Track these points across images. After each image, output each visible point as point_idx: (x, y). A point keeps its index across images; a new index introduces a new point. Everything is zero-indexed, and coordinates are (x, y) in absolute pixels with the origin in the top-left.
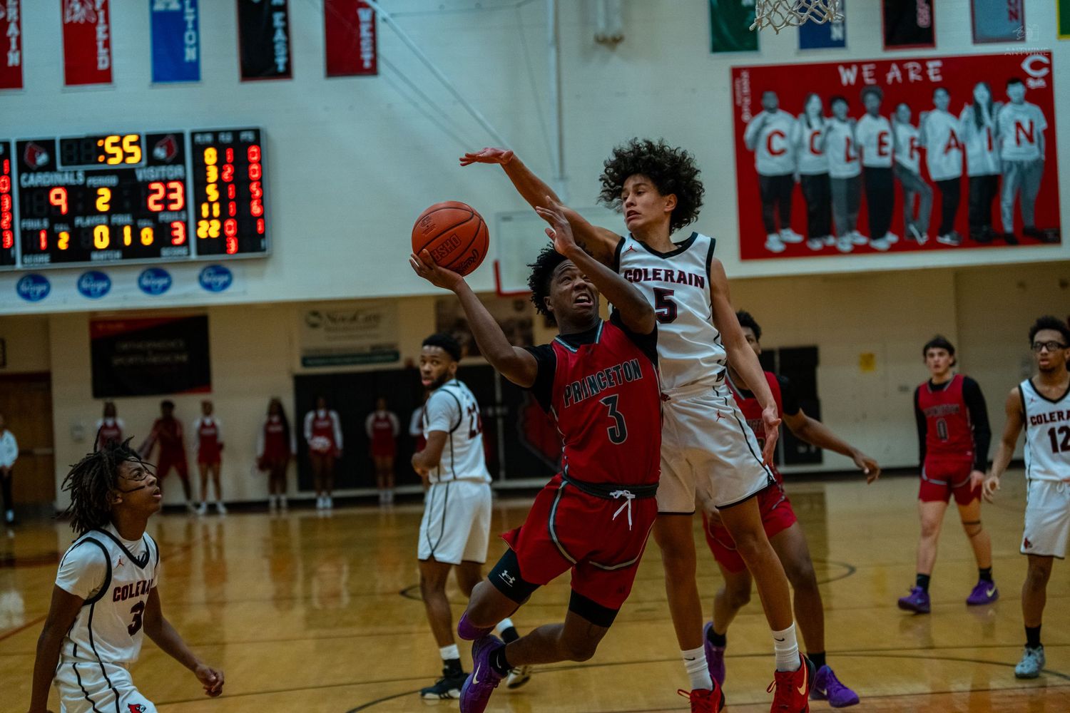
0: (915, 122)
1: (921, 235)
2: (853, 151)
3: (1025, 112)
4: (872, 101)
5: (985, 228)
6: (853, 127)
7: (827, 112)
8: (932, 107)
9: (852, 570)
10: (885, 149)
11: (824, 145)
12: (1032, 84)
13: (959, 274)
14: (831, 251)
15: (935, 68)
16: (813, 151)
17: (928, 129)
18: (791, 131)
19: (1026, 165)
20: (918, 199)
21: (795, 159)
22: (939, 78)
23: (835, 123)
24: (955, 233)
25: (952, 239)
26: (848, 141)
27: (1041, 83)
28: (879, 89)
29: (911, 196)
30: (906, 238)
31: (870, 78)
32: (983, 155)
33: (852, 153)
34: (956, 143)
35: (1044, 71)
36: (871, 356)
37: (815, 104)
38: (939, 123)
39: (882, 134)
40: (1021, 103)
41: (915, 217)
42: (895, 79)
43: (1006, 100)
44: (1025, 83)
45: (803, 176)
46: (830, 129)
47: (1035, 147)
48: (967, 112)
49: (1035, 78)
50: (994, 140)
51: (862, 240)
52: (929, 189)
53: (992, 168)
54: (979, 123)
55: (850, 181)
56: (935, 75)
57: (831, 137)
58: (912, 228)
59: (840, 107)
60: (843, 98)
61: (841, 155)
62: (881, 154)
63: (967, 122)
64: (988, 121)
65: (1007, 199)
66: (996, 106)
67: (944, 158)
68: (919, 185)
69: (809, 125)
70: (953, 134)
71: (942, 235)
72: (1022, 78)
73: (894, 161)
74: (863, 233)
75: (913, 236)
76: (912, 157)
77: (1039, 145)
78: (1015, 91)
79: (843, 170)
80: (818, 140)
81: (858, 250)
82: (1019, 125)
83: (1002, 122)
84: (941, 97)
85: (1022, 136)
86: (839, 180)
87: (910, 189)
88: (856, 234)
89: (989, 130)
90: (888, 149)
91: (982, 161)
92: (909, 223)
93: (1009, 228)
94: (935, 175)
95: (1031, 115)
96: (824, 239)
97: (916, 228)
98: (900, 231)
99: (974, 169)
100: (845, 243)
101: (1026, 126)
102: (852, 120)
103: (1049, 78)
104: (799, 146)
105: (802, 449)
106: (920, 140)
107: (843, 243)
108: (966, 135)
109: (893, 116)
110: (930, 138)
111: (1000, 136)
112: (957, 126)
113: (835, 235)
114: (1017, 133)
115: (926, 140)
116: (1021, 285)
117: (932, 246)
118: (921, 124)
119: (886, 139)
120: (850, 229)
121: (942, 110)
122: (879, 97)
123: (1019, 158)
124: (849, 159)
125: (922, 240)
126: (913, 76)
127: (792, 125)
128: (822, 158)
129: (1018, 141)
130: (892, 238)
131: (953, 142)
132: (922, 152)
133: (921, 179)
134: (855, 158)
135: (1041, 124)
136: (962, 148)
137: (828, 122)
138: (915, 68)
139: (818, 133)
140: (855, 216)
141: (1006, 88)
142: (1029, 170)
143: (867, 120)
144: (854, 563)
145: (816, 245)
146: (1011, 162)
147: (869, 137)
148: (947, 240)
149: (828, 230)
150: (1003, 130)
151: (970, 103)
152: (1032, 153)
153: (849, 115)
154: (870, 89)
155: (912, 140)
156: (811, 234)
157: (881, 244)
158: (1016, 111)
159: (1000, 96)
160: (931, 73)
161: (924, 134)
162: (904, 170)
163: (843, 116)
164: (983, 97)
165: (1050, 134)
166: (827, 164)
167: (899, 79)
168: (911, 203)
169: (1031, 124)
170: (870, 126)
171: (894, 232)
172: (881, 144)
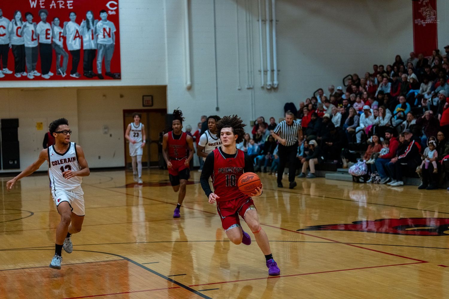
0: (61, 25)
1: (63, 74)
2: (35, 36)
3: (107, 24)
4: (43, 15)
5: (90, 71)
6: (35, 27)
7: (24, 19)
8: (69, 20)
9: (32, 214)
10: (48, 36)
11: (22, 32)
12: (110, 13)
13: (79, 90)
14: (25, 79)
15: (70, 3)
16: (17, 35)
17: (67, 29)
18: (8, 27)
19: (107, 46)
20: (62, 58)
21: (10, 38)
22: (72, 8)
23: (28, 24)
24: (77, 73)
25: (76, 76)
26: (33, 31)
27: (114, 13)
28: (46, 11)
29: (60, 56)
30: (57, 74)
31: (43, 5)
32: (89, 41)
33: (34, 37)
34: (78, 36)
35: (115, 8)
36: (41, 123)
37: (19, 15)
38: (72, 26)
39: (47, 30)
40: (105, 20)
41: (61, 66)
42: (53, 6)
43: (100, 19)
44: (107, 13)
45: (13, 45)
46: (25, 26)
47: (111, 39)
48: (83, 23)
49: (112, 11)
50: (94, 35)
51: (38, 74)
52: (67, 54)
53: (93, 47)
54: (89, 28)
55: (33, 48)
56: (70, 6)
57: (25, 29)
58: (59, 70)
59: (30, 17)
60: (31, 14)
61: (30, 38)
62: (47, 38)
63: (83, 27)
64: (92, 28)
65: (99, 60)
66: (96, 21)
67: (74, 42)
68: (63, 52)
69: (16, 24)
70: (77, 32)
71: (72, 74)
72: (106, 10)
73: (52, 41)
74: (39, 72)
75: (60, 74)
76: (60, 40)
77: (113, 38)
78: (103, 15)
79: (30, 44)
80: (20, 30)
81: (36, 78)
82: (104, 29)
83: (97, 27)
84: (73, 16)
85: (106, 34)
86: (29, 48)
87: (59, 54)
88: (36, 71)
89: (92, 31)
90: (50, 36)
91: (89, 44)
92: (58, 68)
93: (100, 72)
94: (70, 49)
95: (109, 25)
96: (21, 73)
97: (61, 70)
98: (54, 71)
99: (86, 46)
100: (31, 75)
101: (108, 30)
102: (35, 23)
103: (117, 11)
104: (11, 33)
105: (11, 163)
106: (63, 33)
107: (30, 75)
108: (83, 32)
109: (52, 22)
110: (67, 33)
111: (97, 34)
112: (79, 29)
113: (27, 72)
114: (104, 33)
115: (66, 34)
116: (104, 96)
117: (68, 78)
118: (64, 26)
119: (49, 32)
120: (33, 70)
121: (73, 21)
122: (47, 14)
123: (105, 43)
124: (33, 40)
125: (64, 76)
126: (61, 6)
127: (9, 24)
128: (22, 38)
129: (104, 37)
130: (51, 74)
131: (77, 35)
132: (65, 38)
133: (64, 50)
134: (36, 39)
135: (114, 30)
136: (81, 38)
137: (24, 23)
138: (62, 3)
139: (20, 28)
140: (36, 64)
141: (100, 14)
142: (109, 49)
143: (41, 23)
144: (33, 211)
145: (19, 75)
146: (101, 44)
147: (42, 31)
148: (74, 76)
149: (24, 69)
150: (97, 31)
151: (85, 20)
152: (110, 41)
153: (33, 21)
154: (42, 10)
155: (60, 33)
156: (16, 71)
157: (46, 76)
158: (104, 24)
159: (97, 17)
160: (68, 5)
161: (65, 31)
162: (56, 45)
163: (31, 22)
164: (90, 17)
165: (117, 34)
166: (23, 41)
167: (55, 7)
168: (60, 60)
169: (110, 29)
170: (42, 26)
171: (52, 72)
172: (47, 34)
